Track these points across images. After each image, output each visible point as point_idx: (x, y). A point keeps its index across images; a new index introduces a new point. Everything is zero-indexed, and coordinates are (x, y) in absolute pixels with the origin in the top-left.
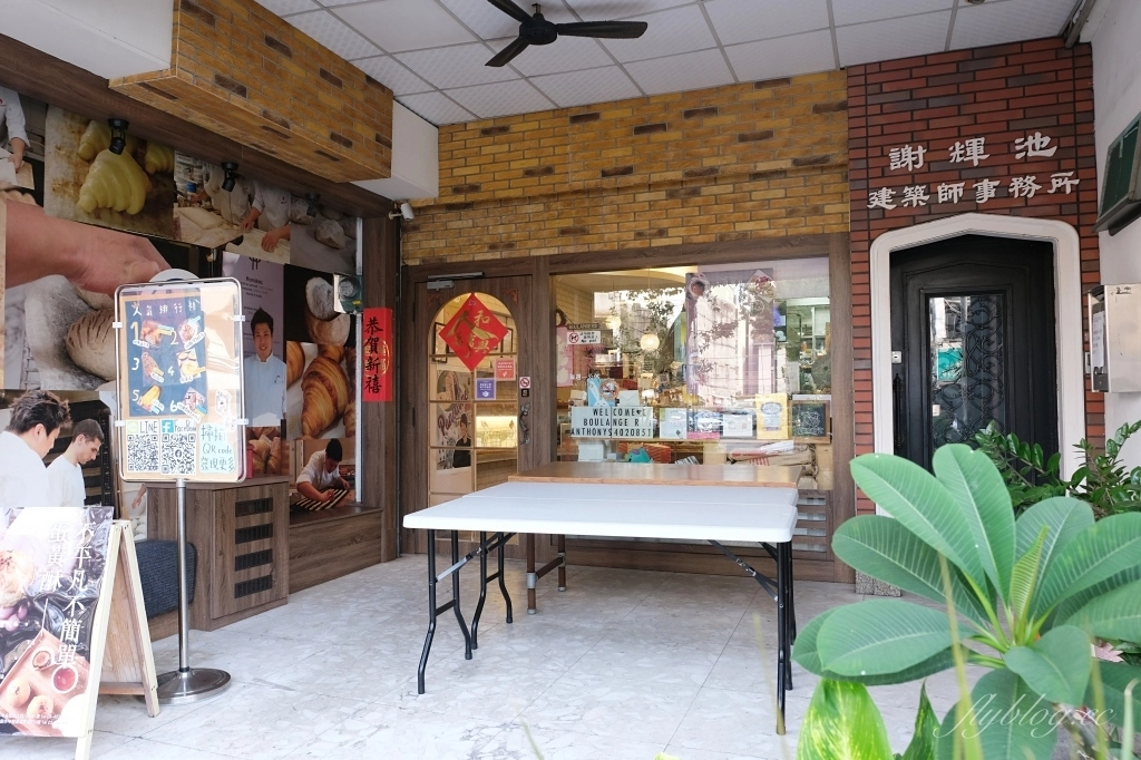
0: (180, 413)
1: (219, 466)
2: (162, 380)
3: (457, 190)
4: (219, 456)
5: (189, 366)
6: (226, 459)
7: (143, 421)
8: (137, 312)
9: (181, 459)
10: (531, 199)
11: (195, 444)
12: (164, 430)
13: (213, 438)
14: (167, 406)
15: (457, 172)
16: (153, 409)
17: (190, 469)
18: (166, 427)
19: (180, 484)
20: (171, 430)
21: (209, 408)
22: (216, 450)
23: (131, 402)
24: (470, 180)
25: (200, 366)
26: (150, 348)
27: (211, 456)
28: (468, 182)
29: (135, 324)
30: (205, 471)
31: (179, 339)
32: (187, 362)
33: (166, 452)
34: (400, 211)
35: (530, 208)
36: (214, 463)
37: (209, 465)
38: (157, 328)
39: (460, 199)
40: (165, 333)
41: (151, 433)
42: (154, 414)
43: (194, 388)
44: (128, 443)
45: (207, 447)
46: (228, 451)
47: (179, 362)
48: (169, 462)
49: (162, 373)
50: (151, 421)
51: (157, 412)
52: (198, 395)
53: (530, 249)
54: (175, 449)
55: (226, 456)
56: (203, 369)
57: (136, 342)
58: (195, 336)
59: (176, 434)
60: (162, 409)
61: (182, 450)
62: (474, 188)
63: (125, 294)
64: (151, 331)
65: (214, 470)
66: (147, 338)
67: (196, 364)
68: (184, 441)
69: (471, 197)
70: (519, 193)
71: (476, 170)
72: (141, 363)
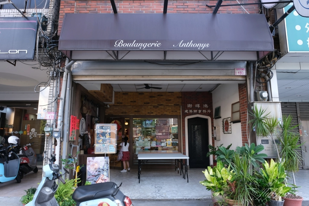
0: (105, 143)
1: (112, 151)
3: (118, 103)
6: (114, 150)
7: (99, 144)
11: (108, 148)
15: (118, 100)
17: (107, 152)
18: (103, 145)
19: (105, 154)
21: (111, 142)
24: (120, 102)
33: (103, 149)
34: (107, 106)
37: (110, 151)
41: (100, 146)
42: (101, 143)
45: (110, 148)
47: (106, 136)
48: (103, 151)
54: (105, 149)
59: (105, 146)
62: (121, 103)
69: (121, 104)
70: (130, 105)
71: (122, 100)
72: (99, 136)
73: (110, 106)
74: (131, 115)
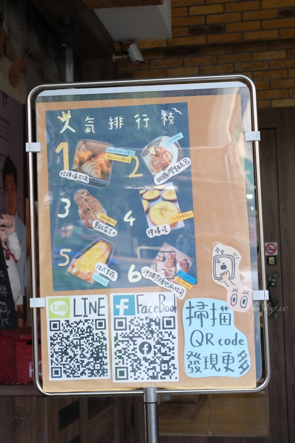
0: (146, 284)
1: (221, 365)
2: (113, 233)
3: (195, 31)
4: (220, 351)
5: (162, 210)
6: (235, 354)
7: (79, 298)
8: (67, 126)
9: (150, 356)
10: (270, 44)
11: (175, 332)
12: (117, 312)
13: (207, 322)
14: (122, 273)
15: (194, 11)
16: (96, 278)
17: (167, 372)
18: (122, 307)
19: (152, 398)
20: (130, 311)
21: (199, 275)
22: (215, 340)
23: (56, 268)
24: (211, 20)
25: (183, 209)
26: (92, 182)
27: (205, 350)
28: (209, 22)
29: (64, 147)
30: (198, 375)
31: (143, 168)
32: (159, 204)
33: (122, 346)
34: (127, 53)
35: (269, 55)
36: (212, 361)
37: (202, 365)
38: (103, 151)
39: (200, 40)
40: (118, 159)
41: (93, 316)
42: (97, 286)
43: (173, 244)
44: (50, 334)
45: (197, 337)
46: (236, 342)
47: (145, 204)
48: (128, 363)
49: (114, 222)
50: (93, 298)
51: (105, 283)
52: (181, 256)
53: (271, 100)
54: (139, 341)
55: (234, 350)
56: (190, 214)
57: (65, 173)
58: (174, 163)
59: (140, 317)
60: (115, 278)
61: (152, 343)
62: (217, 29)
63: (46, 99)
64: (94, 156)
65: (210, 372)
66: (87, 167)
67: (175, 207)
68: (154, 327)
69: (214, 38)
70: (273, 35)
71: (219, 8)
72: (74, 207)
73: (144, 52)
74: (281, 110)
